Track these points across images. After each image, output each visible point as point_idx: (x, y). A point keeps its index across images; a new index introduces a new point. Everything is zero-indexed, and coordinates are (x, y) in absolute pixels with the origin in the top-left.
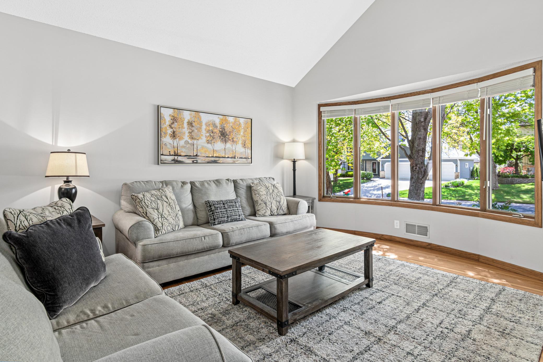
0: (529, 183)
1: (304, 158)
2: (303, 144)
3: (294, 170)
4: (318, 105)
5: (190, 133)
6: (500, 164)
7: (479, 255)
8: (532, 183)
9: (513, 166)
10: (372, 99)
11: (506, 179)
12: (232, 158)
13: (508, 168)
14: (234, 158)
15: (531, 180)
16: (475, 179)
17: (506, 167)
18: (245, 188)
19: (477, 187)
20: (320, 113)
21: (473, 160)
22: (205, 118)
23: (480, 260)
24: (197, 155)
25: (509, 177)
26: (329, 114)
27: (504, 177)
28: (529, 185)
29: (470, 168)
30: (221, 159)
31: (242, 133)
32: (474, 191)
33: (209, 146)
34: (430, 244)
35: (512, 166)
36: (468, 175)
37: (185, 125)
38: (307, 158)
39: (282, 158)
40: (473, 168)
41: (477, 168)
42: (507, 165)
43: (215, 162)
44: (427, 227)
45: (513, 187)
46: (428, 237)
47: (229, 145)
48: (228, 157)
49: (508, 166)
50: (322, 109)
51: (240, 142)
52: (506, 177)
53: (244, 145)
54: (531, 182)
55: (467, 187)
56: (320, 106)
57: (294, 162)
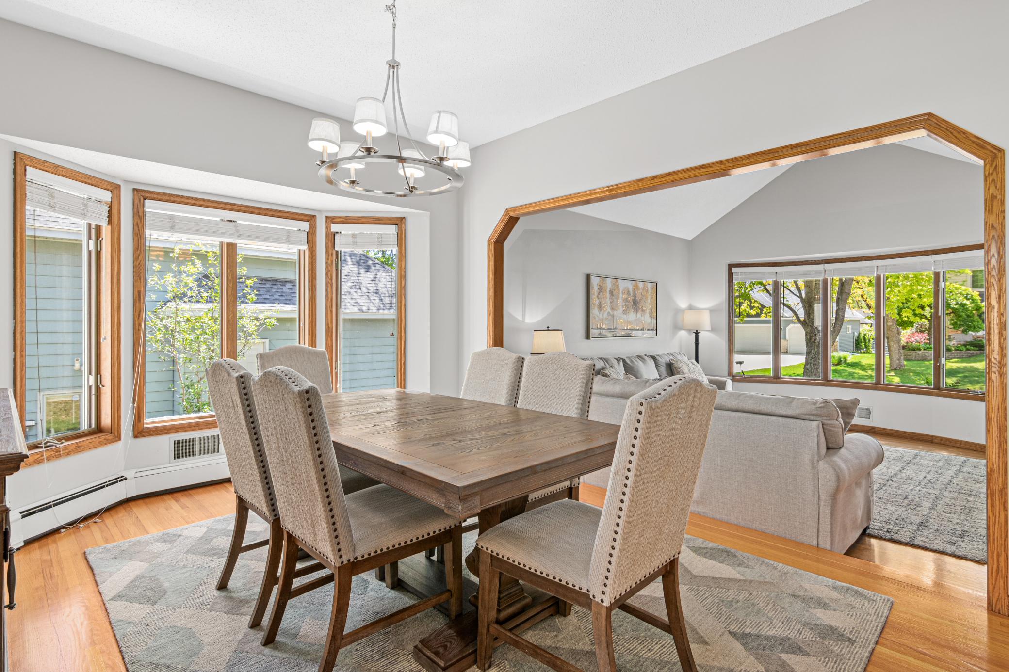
0: (951, 359)
1: (710, 329)
2: (708, 311)
3: (697, 343)
4: (729, 265)
5: (611, 303)
6: (904, 328)
7: (932, 436)
8: (956, 360)
9: (924, 331)
10: (800, 262)
11: (915, 352)
12: (641, 330)
13: (917, 334)
14: (643, 330)
15: (953, 353)
16: (861, 353)
17: (913, 333)
18: (665, 365)
19: (870, 365)
20: (730, 275)
21: (859, 321)
22: (622, 285)
23: (934, 441)
24: (616, 328)
25: (920, 350)
26: (744, 276)
27: (912, 350)
28: (953, 362)
29: (854, 333)
30: (633, 332)
31: (649, 301)
32: (866, 372)
33: (625, 316)
34: (873, 428)
35: (922, 332)
36: (851, 346)
37: (608, 293)
38: (713, 330)
39: (681, 329)
40: (859, 334)
41: (865, 335)
42: (914, 330)
43: (629, 336)
44: (869, 409)
45: (927, 365)
46: (871, 420)
47: (639, 315)
48: (639, 330)
49: (917, 331)
50: (734, 270)
51: (648, 311)
52: (914, 350)
53: (651, 316)
54: (954, 358)
55: (854, 365)
56: (731, 266)
57: (697, 334)
